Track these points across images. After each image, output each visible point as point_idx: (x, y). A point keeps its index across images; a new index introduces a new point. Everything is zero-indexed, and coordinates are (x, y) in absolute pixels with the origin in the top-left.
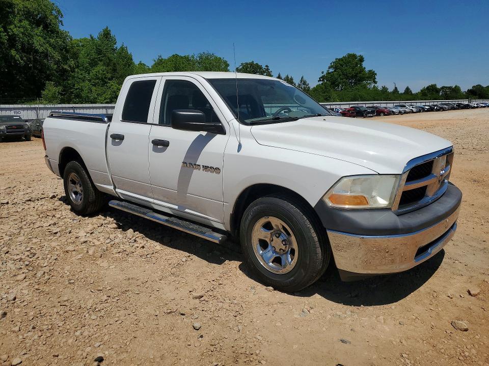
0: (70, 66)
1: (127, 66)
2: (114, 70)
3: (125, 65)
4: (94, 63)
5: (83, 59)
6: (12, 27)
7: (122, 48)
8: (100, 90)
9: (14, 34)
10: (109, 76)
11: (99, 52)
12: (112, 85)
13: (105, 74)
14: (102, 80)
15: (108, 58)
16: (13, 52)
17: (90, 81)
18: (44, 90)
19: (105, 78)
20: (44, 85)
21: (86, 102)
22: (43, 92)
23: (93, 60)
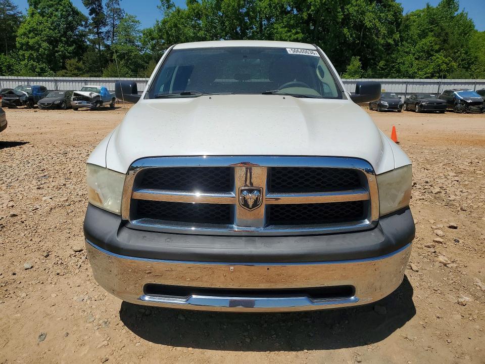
0: (394, 40)
1: (463, 35)
2: (445, 41)
3: (460, 35)
4: (423, 35)
5: (414, 31)
6: (348, 6)
7: (462, 15)
8: (422, 63)
9: (349, 13)
10: (437, 47)
11: (432, 22)
12: (438, 58)
13: (432, 46)
14: (428, 52)
15: (441, 27)
16: (345, 30)
17: (414, 54)
18: (349, 65)
19: (432, 50)
20: (349, 60)
21: (404, 77)
22: (349, 67)
23: (423, 31)
